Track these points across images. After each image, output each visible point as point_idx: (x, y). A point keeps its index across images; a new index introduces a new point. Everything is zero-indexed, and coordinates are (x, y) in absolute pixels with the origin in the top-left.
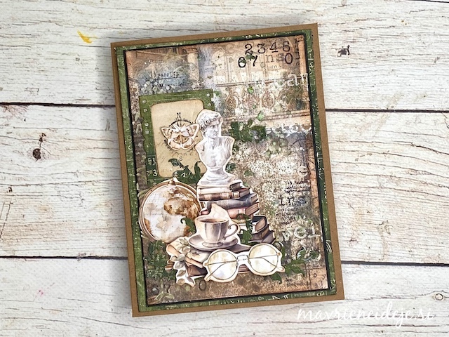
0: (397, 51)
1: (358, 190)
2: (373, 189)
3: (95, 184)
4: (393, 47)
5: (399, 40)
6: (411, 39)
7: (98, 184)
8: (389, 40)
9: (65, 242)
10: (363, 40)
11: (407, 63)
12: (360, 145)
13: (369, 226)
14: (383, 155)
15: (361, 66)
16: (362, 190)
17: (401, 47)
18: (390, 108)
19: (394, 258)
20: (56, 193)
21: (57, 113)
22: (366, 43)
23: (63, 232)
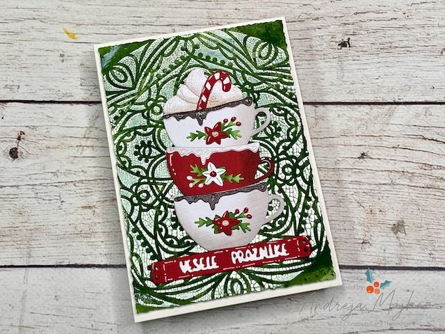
0: (400, 42)
1: (367, 187)
2: (384, 186)
3: (77, 184)
4: (396, 39)
5: (402, 32)
6: (414, 31)
7: (80, 184)
8: (392, 32)
9: (41, 249)
10: (363, 32)
11: (412, 54)
12: (367, 138)
13: (382, 226)
14: (393, 149)
15: (361, 58)
16: (372, 187)
17: (407, 38)
18: (397, 100)
19: (413, 261)
20: (33, 195)
21: (39, 110)
22: (367, 35)
23: (39, 238)
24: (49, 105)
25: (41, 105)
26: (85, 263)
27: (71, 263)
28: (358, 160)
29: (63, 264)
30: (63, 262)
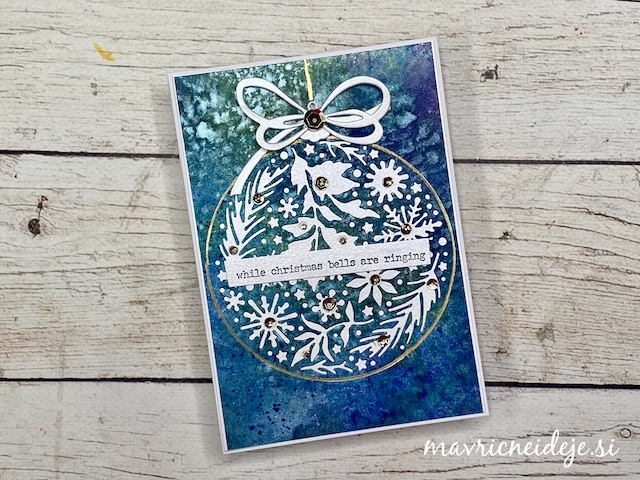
0: (567, 73)
1: (508, 278)
2: (530, 277)
3: (122, 271)
4: (562, 68)
5: (571, 58)
6: (588, 56)
7: (126, 271)
8: (557, 58)
9: (79, 357)
10: (518, 57)
11: (582, 91)
12: (513, 212)
13: (524, 330)
14: (546, 227)
15: (512, 96)
16: (515, 278)
17: (576, 67)
18: (557, 158)
19: (561, 377)
20: (64, 285)
21: (64, 166)
22: (522, 62)
23: (74, 343)
24: (79, 159)
25: (69, 159)
26: (136, 377)
27: (118, 376)
28: (498, 241)
29: (108, 377)
30: (108, 374)
